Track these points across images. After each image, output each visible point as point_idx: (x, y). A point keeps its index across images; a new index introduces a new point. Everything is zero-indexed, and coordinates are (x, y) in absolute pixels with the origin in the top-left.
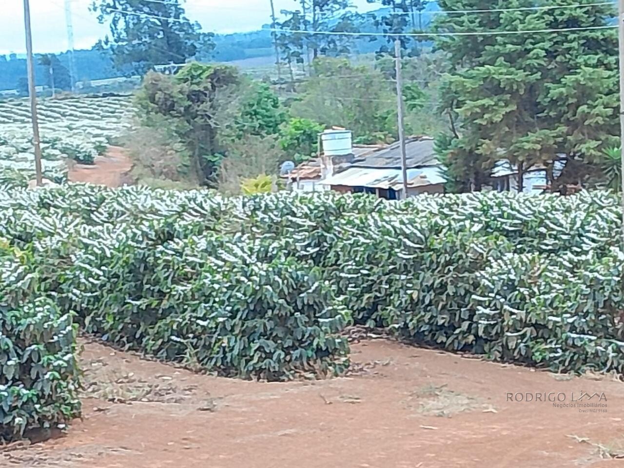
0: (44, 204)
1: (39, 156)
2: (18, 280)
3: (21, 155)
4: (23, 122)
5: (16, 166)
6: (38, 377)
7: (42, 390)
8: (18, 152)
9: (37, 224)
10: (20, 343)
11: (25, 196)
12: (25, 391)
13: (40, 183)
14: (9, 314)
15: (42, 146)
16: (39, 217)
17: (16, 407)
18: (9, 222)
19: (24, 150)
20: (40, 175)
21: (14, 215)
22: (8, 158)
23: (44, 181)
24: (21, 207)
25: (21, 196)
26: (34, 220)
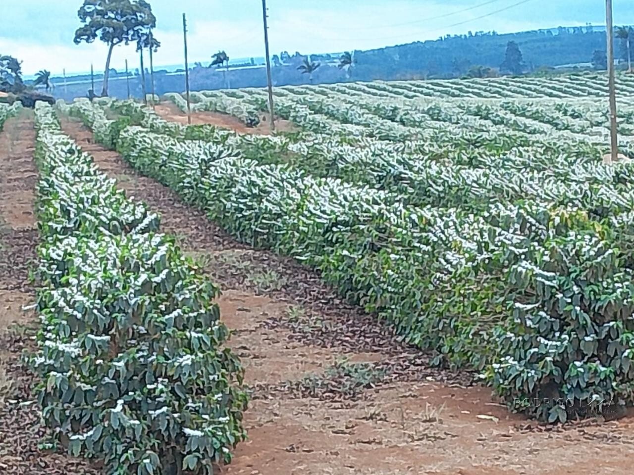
0: (619, 179)
1: (614, 131)
2: (598, 254)
3: (595, 129)
4: (597, 95)
5: (590, 140)
6: (616, 354)
7: (621, 368)
8: (592, 125)
9: (613, 199)
10: (598, 319)
11: (600, 169)
12: (603, 369)
13: (614, 158)
14: (587, 289)
15: (618, 120)
16: (616, 192)
17: (593, 384)
18: (585, 196)
19: (599, 124)
20: (615, 150)
21: (591, 189)
22: (582, 131)
23: (619, 156)
24: (596, 181)
25: (596, 169)
26: (610, 195)
